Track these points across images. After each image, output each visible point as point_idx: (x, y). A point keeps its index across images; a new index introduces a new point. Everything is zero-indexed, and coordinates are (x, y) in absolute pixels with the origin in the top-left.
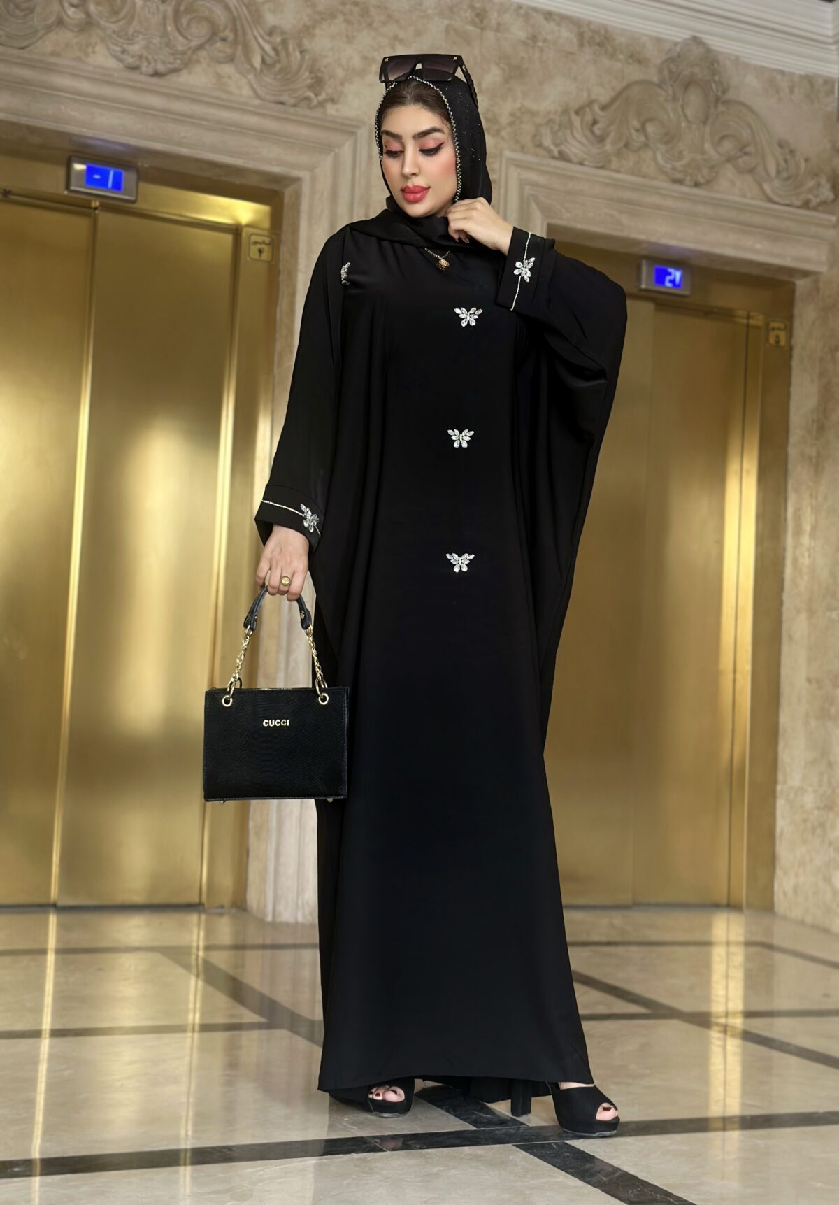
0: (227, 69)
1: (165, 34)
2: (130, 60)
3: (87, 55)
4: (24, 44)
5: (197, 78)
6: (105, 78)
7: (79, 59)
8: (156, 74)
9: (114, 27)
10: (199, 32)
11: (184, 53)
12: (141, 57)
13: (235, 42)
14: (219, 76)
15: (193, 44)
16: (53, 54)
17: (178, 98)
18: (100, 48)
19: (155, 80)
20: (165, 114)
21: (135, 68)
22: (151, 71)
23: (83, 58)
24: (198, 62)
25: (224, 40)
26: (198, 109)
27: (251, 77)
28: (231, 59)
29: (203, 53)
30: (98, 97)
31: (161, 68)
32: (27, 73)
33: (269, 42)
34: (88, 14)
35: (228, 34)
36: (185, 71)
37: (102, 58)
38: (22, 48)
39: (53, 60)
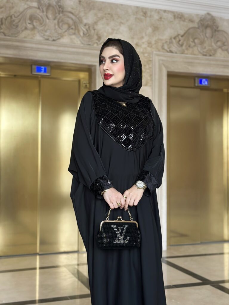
0: (73, 37)
1: (55, 29)
2: (46, 37)
3: (34, 37)
4: (16, 36)
5: (65, 40)
6: (40, 43)
8: (54, 40)
9: (41, 28)
10: (65, 27)
11: (61, 34)
12: (49, 36)
13: (75, 29)
14: (71, 39)
15: (64, 31)
16: (25, 37)
17: (60, 46)
19: (54, 42)
20: (57, 51)
21: (48, 39)
22: (52, 40)
24: (65, 36)
26: (67, 49)
27: (80, 38)
28: (74, 34)
29: (66, 33)
31: (55, 38)
32: (17, 44)
33: (85, 28)
34: (33, 25)
35: (73, 27)
36: (61, 39)
37: (38, 37)
38: (16, 37)
39: (25, 39)
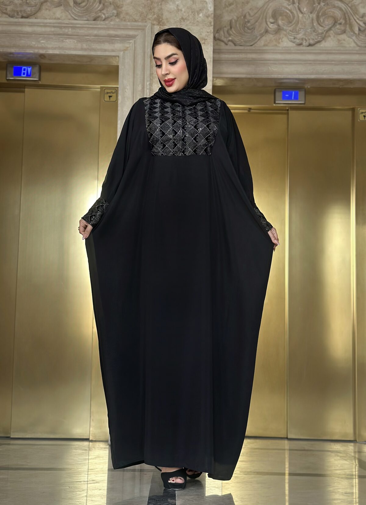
0: (344, 36)
1: (313, 27)
2: (298, 41)
3: (279, 43)
4: (252, 44)
5: (329, 43)
6: (288, 51)
7: (276, 45)
8: (310, 45)
9: (290, 28)
10: (328, 23)
11: (322, 33)
12: (302, 39)
13: (346, 23)
14: (339, 40)
15: (326, 29)
16: (265, 45)
18: (285, 39)
19: (310, 48)
20: (315, 62)
21: (301, 44)
22: (307, 44)
23: (278, 45)
24: (330, 36)
25: (340, 24)
26: (331, 57)
27: (354, 38)
28: (344, 32)
29: (332, 32)
30: (285, 60)
31: (312, 42)
32: (254, 56)
33: (362, 21)
34: (279, 25)
35: (342, 21)
36: (323, 42)
37: (286, 43)
38: (251, 46)
39: (265, 48)
